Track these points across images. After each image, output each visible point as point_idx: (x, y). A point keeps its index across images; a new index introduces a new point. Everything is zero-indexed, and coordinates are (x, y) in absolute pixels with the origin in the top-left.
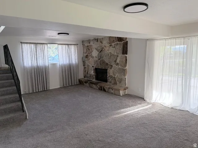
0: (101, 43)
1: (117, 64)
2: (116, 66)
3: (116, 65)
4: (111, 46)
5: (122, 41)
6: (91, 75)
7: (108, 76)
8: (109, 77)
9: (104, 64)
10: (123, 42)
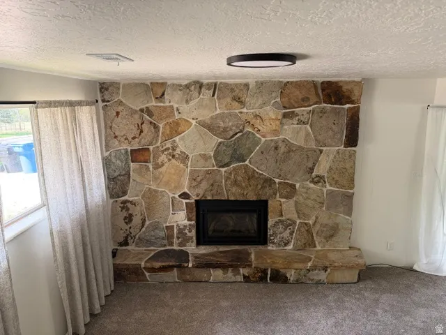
0: (236, 104)
1: (319, 180)
2: (312, 185)
3: (315, 183)
4: (291, 118)
5: (344, 101)
6: (170, 228)
7: (270, 223)
8: (276, 224)
9: (253, 182)
10: (347, 106)
